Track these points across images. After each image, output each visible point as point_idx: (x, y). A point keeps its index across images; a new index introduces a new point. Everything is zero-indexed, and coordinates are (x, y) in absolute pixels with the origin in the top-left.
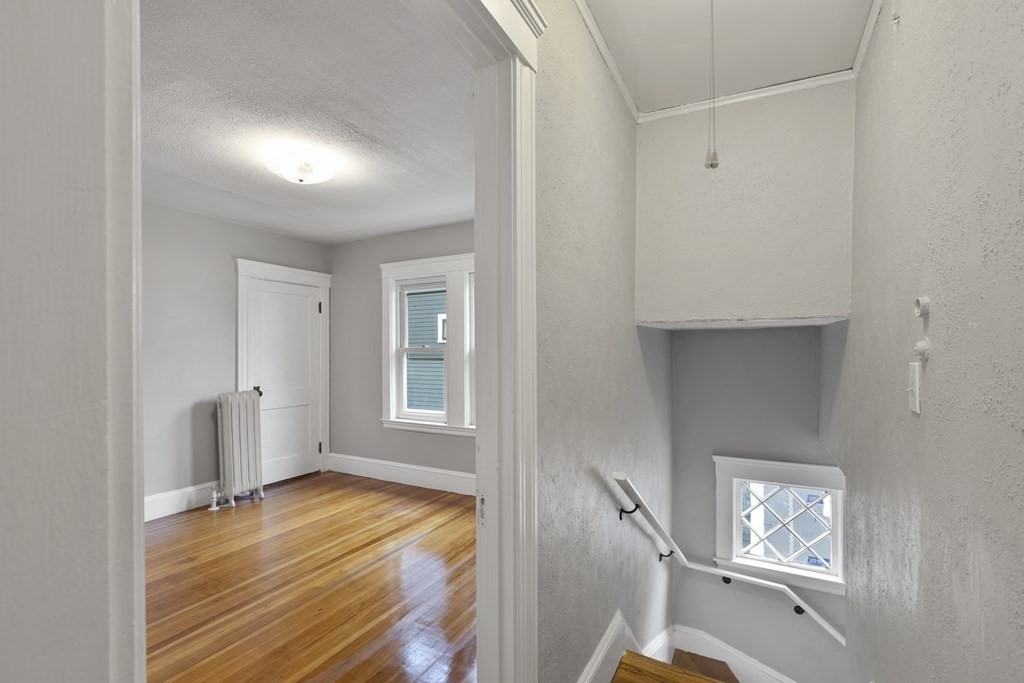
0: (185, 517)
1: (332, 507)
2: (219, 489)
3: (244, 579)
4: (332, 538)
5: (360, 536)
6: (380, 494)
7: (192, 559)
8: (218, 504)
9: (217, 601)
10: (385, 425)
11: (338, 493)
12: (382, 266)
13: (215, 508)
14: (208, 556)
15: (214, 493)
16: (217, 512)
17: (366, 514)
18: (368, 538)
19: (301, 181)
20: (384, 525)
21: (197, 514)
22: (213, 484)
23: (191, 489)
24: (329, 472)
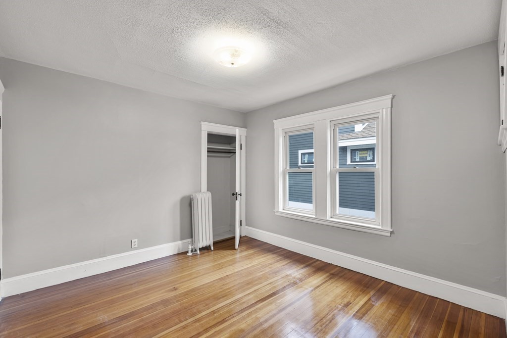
0: (176, 257)
1: (248, 262)
2: (193, 243)
3: (200, 312)
4: (249, 286)
5: (265, 288)
6: (274, 256)
7: (175, 289)
8: (192, 251)
9: (184, 327)
10: (276, 214)
11: (251, 251)
12: (274, 121)
13: (190, 254)
14: (184, 288)
15: (190, 246)
16: (192, 256)
17: (267, 270)
18: (270, 290)
19: (233, 64)
20: (279, 281)
21: (182, 257)
22: (190, 240)
23: (180, 243)
24: (246, 236)
